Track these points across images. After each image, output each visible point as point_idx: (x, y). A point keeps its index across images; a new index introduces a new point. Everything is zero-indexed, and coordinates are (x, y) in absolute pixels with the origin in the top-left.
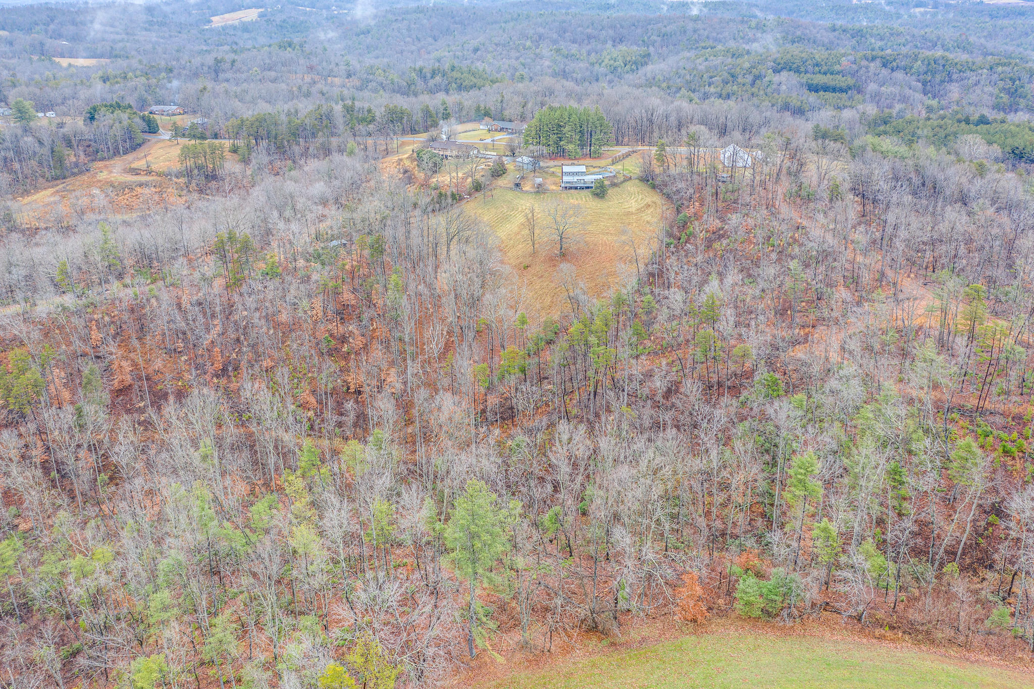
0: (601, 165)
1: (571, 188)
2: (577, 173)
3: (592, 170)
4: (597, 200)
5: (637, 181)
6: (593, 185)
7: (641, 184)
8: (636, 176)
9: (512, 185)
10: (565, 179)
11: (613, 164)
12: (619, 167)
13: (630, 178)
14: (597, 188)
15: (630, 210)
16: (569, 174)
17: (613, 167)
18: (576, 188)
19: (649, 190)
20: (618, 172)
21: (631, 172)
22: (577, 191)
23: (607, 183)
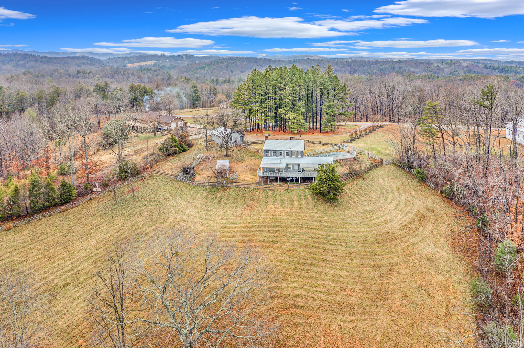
0: (334, 142)
1: (277, 179)
2: (287, 153)
3: (319, 148)
4: (322, 206)
5: (393, 167)
6: (315, 175)
7: (399, 173)
8: (390, 159)
9: (178, 172)
10: (266, 162)
11: (352, 140)
12: (360, 145)
13: (381, 163)
14: (322, 182)
15: (388, 228)
16: (273, 153)
17: (352, 145)
18: (285, 180)
19: (415, 183)
20: (360, 153)
21: (380, 153)
22: (286, 186)
23: (341, 170)
